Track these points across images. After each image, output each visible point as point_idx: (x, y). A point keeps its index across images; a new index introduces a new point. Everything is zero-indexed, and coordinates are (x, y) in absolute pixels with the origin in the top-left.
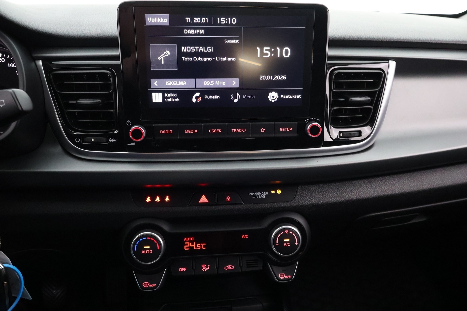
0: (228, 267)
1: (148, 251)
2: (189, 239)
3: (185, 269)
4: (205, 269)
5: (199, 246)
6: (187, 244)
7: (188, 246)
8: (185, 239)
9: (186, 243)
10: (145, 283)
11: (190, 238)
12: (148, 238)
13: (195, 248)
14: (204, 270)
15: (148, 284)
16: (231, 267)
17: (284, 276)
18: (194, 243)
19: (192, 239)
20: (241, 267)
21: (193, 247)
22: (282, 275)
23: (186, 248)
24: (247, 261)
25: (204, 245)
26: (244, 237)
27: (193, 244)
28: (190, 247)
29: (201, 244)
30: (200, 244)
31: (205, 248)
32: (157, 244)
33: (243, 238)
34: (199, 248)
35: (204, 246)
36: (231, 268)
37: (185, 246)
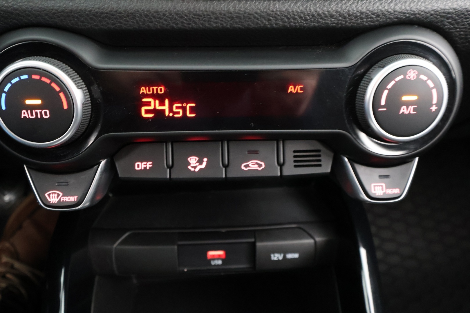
0: (250, 165)
1: (38, 111)
2: (153, 90)
3: (149, 165)
4: (195, 167)
5: (177, 108)
6: (149, 104)
7: (152, 107)
8: (143, 90)
9: (145, 100)
10: (53, 193)
11: (155, 88)
12: (34, 77)
13: (170, 112)
14: (193, 169)
15: (58, 195)
16: (257, 164)
17: (382, 190)
18: (167, 101)
19: (161, 90)
20: (281, 165)
21: (164, 111)
22: (379, 186)
23: (147, 112)
24: (295, 152)
25: (190, 107)
26: (293, 90)
27: (162, 103)
28: (154, 111)
29: (184, 105)
30: (180, 105)
31: (193, 115)
32: (62, 95)
33: (291, 92)
34: (178, 113)
35: (192, 110)
36: (256, 166)
37: (143, 109)
